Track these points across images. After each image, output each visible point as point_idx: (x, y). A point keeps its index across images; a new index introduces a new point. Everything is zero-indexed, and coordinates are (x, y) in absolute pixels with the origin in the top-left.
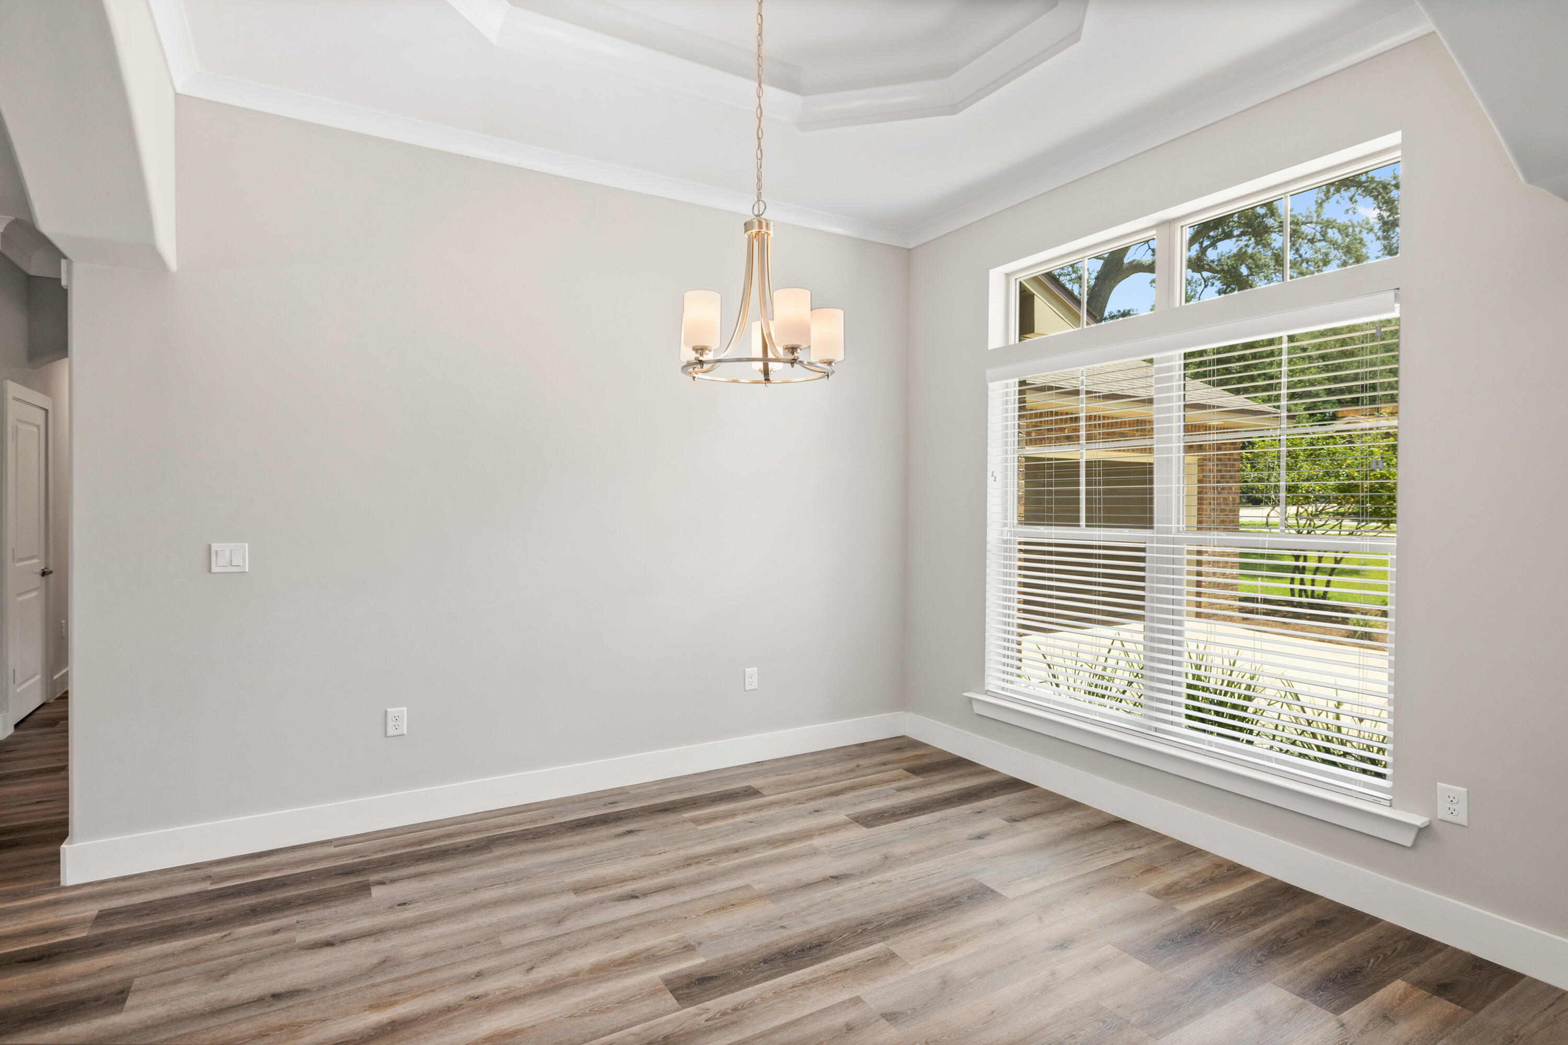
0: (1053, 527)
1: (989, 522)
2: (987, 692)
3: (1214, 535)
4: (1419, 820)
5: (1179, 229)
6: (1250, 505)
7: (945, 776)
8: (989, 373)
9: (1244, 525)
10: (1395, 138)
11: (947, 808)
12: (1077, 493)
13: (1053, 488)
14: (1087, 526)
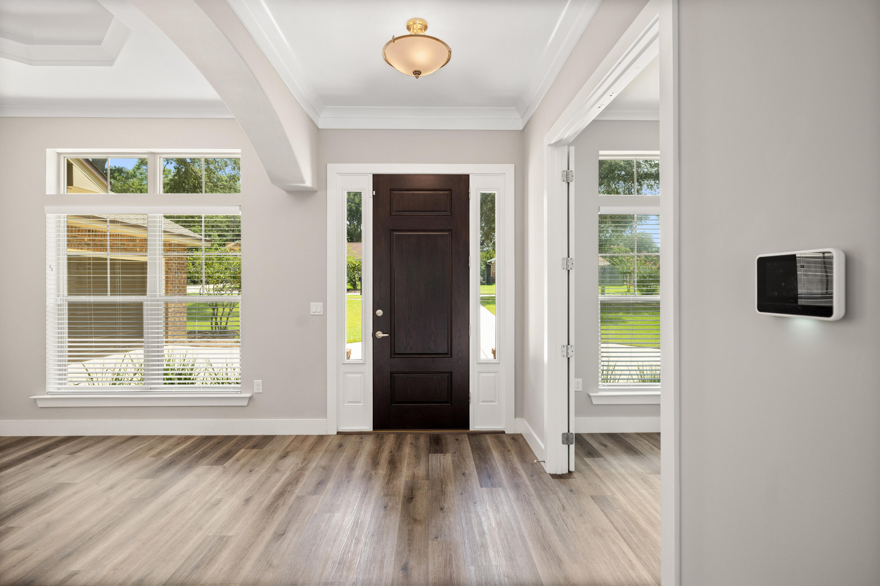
0: (92, 296)
1: (47, 294)
2: (48, 393)
3: (176, 297)
4: (248, 395)
5: (159, 158)
6: (192, 284)
7: (18, 448)
8: (46, 208)
9: (189, 294)
10: (239, 151)
11: (26, 461)
12: (106, 277)
13: (92, 276)
14: (111, 295)
